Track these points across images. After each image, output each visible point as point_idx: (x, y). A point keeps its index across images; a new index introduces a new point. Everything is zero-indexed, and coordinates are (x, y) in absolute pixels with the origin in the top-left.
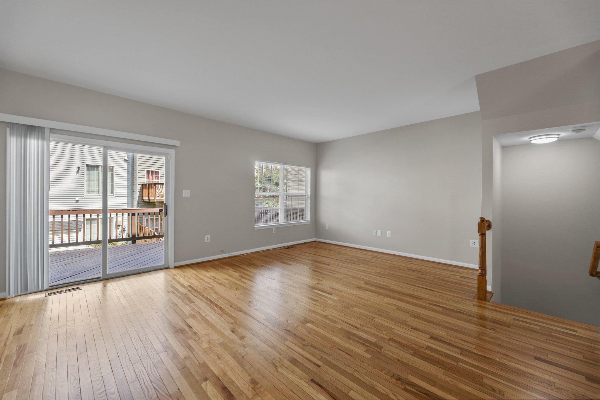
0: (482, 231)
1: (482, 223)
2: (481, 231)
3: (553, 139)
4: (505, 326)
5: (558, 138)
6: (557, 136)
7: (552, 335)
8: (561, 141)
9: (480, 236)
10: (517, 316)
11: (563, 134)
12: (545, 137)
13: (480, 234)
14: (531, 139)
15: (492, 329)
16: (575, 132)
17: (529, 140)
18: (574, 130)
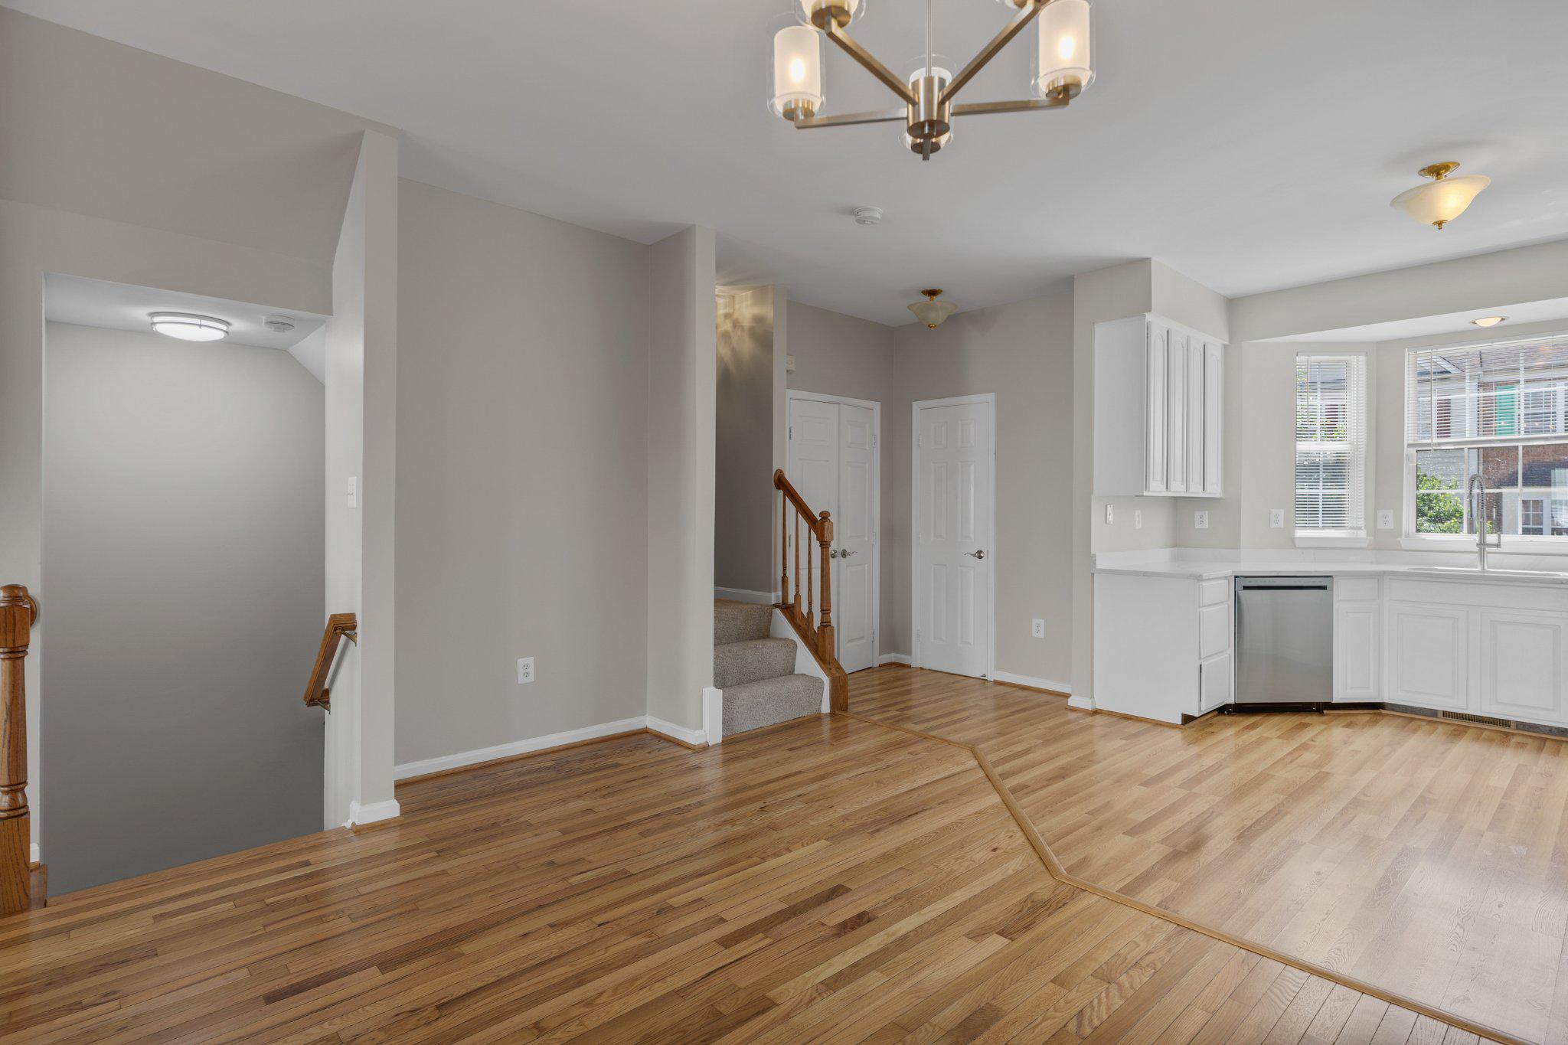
0: (14, 641)
1: (16, 609)
2: (10, 637)
3: (211, 333)
4: (142, 958)
5: (226, 332)
6: (224, 327)
7: (268, 905)
8: (232, 345)
9: (7, 662)
10: (162, 902)
11: (239, 325)
12: (197, 321)
13: (6, 650)
14: (156, 319)
15: (107, 997)
16: (273, 329)
17: (148, 319)
18: (271, 322)
